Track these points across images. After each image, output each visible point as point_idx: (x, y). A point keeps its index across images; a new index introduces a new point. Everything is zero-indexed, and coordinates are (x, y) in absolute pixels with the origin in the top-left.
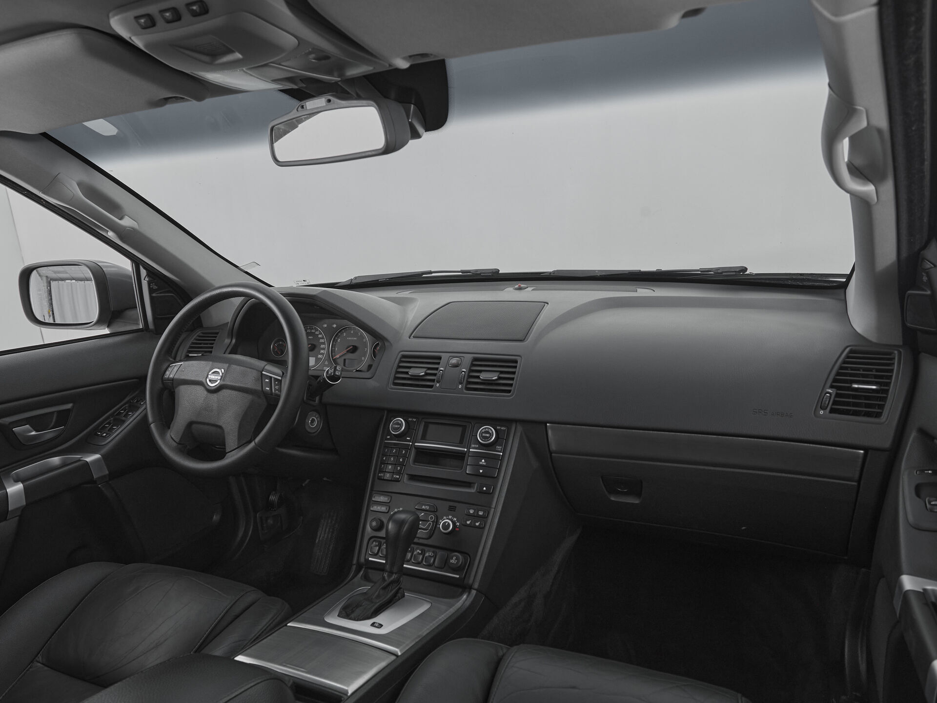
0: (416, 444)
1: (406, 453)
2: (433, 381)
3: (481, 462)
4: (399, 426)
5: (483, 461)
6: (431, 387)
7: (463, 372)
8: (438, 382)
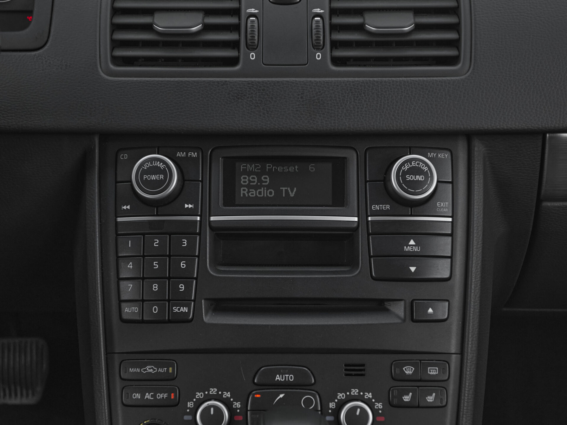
0: (212, 218)
1: (191, 244)
2: (235, 45)
3: (408, 245)
4: (162, 177)
5: (412, 242)
6: (233, 61)
7: (318, 15)
8: (251, 47)
